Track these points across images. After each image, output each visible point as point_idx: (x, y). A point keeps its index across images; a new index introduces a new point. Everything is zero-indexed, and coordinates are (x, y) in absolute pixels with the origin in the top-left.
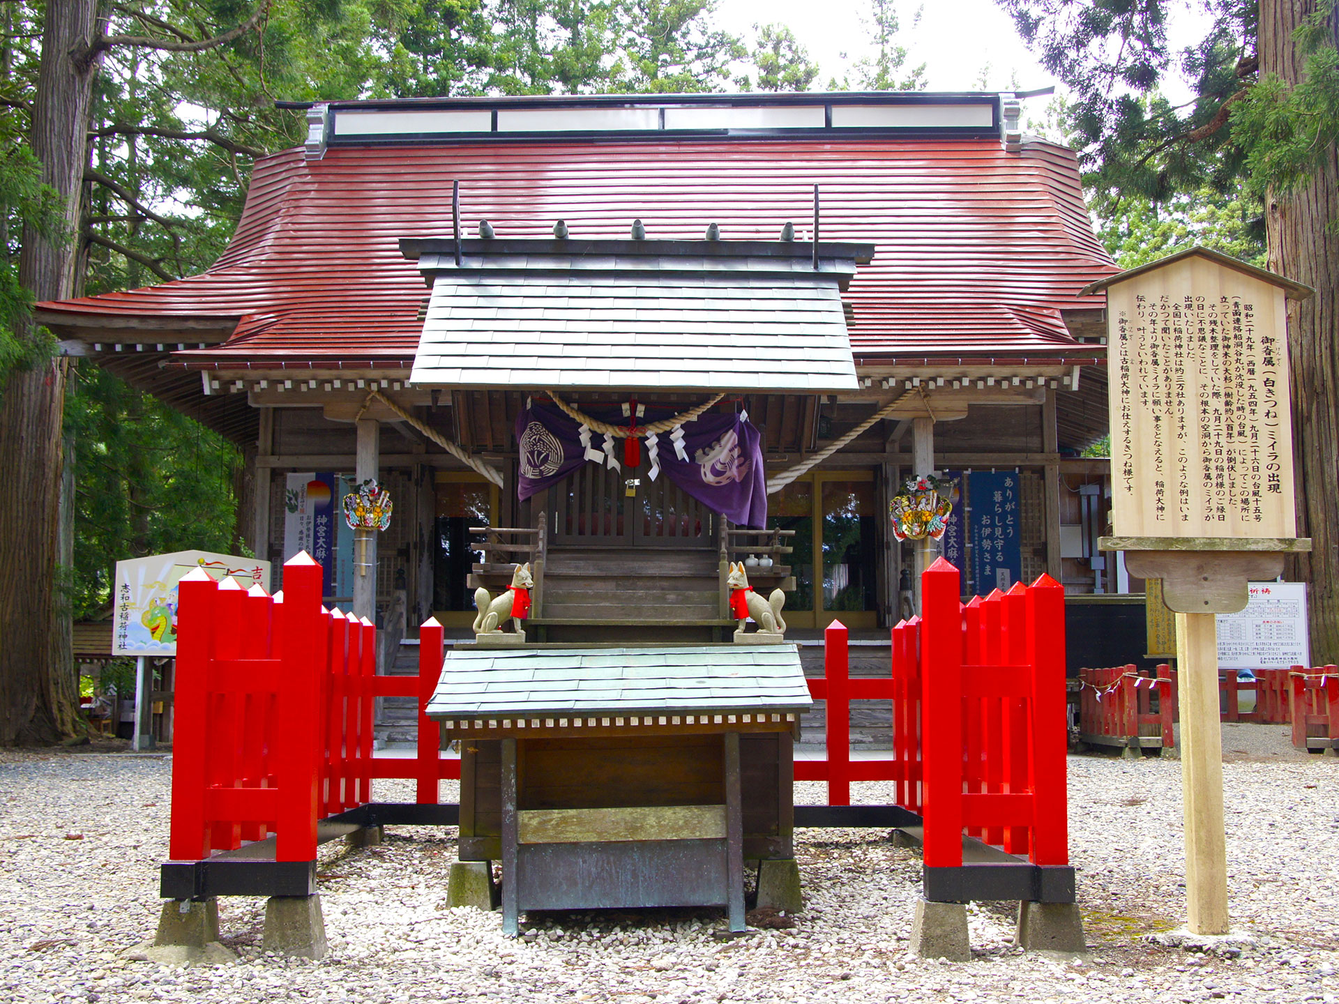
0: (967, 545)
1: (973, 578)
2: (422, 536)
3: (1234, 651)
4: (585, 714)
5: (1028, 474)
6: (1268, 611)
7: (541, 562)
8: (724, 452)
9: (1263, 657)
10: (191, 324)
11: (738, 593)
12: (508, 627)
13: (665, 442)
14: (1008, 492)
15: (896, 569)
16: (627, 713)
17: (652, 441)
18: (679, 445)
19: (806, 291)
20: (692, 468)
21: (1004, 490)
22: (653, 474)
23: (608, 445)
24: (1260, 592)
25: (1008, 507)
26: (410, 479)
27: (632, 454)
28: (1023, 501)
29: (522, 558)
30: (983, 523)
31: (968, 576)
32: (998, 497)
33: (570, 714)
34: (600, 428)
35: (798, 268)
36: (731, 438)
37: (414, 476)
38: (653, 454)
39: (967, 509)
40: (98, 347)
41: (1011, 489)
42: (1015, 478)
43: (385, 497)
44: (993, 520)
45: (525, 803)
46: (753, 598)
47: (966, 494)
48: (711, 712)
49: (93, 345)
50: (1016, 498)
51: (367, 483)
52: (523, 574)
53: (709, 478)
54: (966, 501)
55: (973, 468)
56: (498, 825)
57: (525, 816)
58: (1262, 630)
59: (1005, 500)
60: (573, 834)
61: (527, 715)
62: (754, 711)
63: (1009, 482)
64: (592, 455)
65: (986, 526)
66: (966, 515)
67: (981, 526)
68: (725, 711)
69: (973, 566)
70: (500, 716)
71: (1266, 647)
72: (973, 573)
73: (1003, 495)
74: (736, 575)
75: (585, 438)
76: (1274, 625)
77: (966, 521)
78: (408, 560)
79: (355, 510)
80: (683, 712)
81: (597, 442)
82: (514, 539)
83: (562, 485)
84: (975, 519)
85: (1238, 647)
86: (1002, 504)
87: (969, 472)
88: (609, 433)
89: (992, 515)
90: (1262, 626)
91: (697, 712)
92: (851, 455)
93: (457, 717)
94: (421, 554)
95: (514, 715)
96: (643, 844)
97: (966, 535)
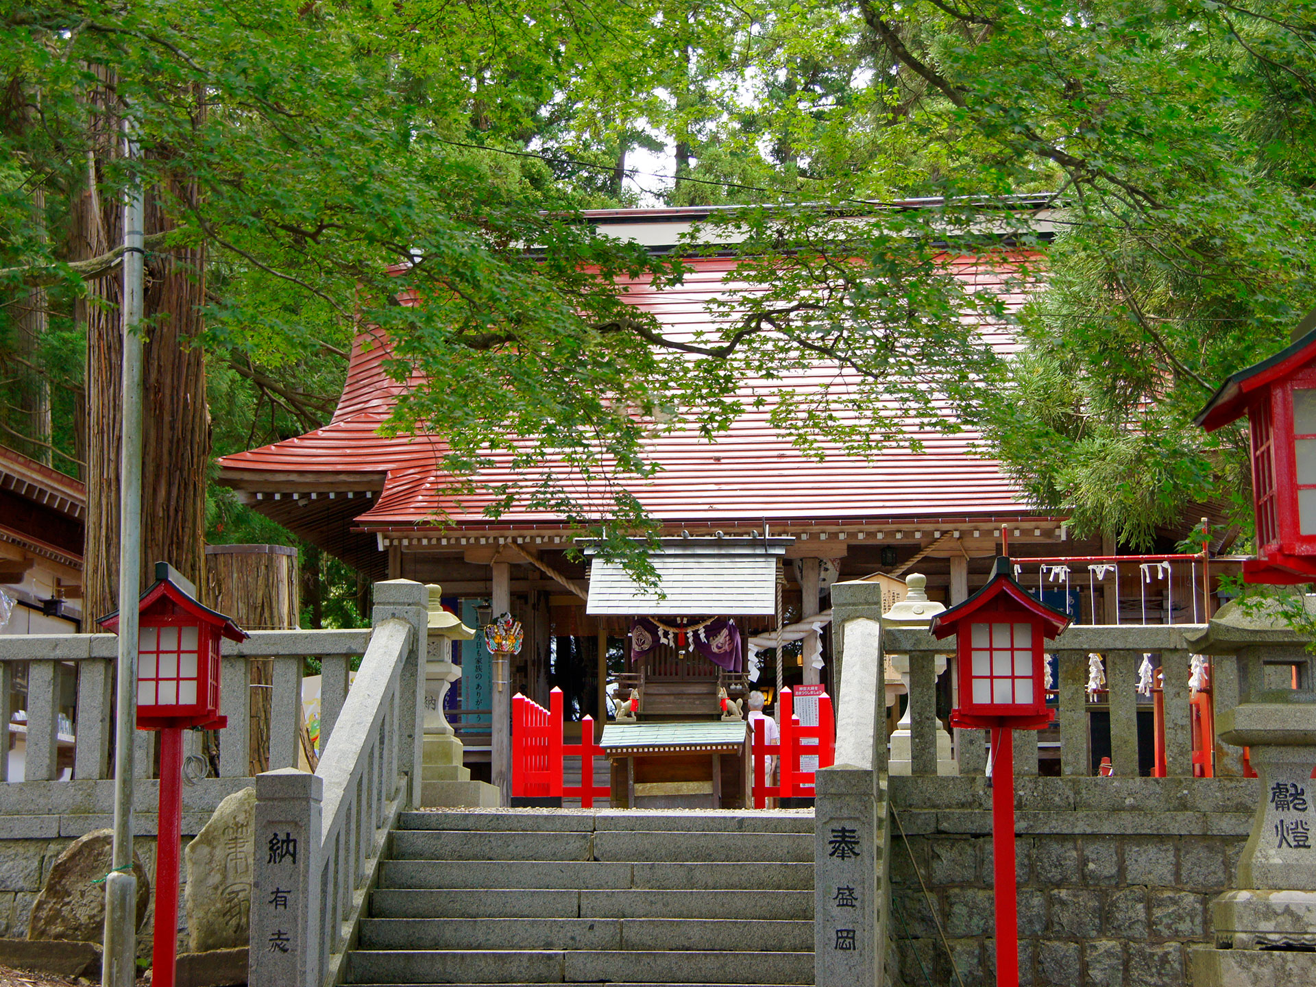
2: (539, 655)
4: (659, 746)
7: (643, 688)
8: (722, 637)
10: (343, 477)
11: (723, 700)
12: (629, 715)
13: (696, 634)
16: (674, 746)
17: (690, 634)
18: (702, 636)
19: (761, 563)
20: (708, 646)
22: (691, 649)
23: (671, 636)
26: (526, 603)
27: (681, 642)
29: (634, 686)
33: (654, 746)
34: (667, 629)
35: (758, 552)
36: (725, 632)
37: (532, 600)
38: (691, 640)
40: (260, 496)
43: (517, 626)
45: (637, 781)
46: (730, 702)
48: (706, 745)
49: (255, 494)
51: (503, 616)
52: (635, 693)
53: (715, 650)
56: (627, 789)
57: (637, 786)
60: (655, 793)
61: (638, 747)
62: (722, 744)
64: (664, 640)
68: (711, 745)
70: (627, 747)
74: (722, 693)
75: (660, 633)
78: (526, 676)
79: (493, 638)
80: (696, 745)
81: (666, 634)
82: (629, 678)
83: (651, 654)
88: (671, 631)
91: (701, 745)
93: (611, 748)
94: (539, 671)
95: (632, 747)
96: (682, 796)
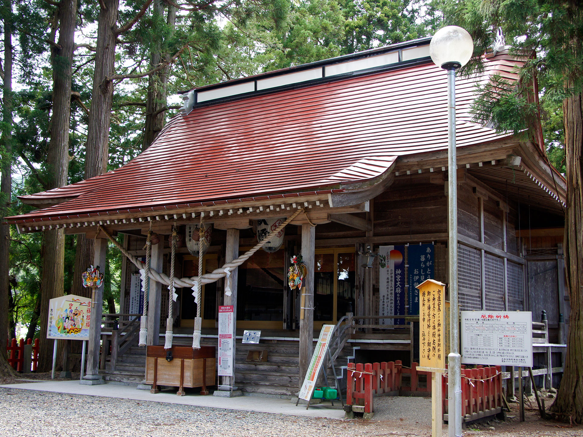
0: (406, 286)
1: (409, 304)
3: (486, 354)
5: (439, 245)
6: (507, 329)
9: (503, 358)
14: (428, 255)
15: (369, 299)
21: (426, 254)
24: (502, 317)
25: (428, 264)
28: (436, 261)
30: (415, 273)
31: (406, 303)
32: (423, 258)
39: (406, 266)
41: (430, 254)
42: (432, 247)
44: (420, 271)
47: (406, 257)
50: (433, 259)
54: (406, 261)
55: (410, 243)
58: (503, 341)
59: (427, 260)
63: (429, 250)
65: (416, 275)
66: (406, 269)
67: (414, 275)
69: (409, 297)
71: (505, 352)
72: (409, 301)
73: (426, 257)
76: (511, 339)
77: (406, 273)
84: (411, 271)
85: (488, 351)
86: (425, 263)
87: (408, 245)
89: (420, 268)
90: (503, 339)
92: (348, 239)
97: (406, 280)
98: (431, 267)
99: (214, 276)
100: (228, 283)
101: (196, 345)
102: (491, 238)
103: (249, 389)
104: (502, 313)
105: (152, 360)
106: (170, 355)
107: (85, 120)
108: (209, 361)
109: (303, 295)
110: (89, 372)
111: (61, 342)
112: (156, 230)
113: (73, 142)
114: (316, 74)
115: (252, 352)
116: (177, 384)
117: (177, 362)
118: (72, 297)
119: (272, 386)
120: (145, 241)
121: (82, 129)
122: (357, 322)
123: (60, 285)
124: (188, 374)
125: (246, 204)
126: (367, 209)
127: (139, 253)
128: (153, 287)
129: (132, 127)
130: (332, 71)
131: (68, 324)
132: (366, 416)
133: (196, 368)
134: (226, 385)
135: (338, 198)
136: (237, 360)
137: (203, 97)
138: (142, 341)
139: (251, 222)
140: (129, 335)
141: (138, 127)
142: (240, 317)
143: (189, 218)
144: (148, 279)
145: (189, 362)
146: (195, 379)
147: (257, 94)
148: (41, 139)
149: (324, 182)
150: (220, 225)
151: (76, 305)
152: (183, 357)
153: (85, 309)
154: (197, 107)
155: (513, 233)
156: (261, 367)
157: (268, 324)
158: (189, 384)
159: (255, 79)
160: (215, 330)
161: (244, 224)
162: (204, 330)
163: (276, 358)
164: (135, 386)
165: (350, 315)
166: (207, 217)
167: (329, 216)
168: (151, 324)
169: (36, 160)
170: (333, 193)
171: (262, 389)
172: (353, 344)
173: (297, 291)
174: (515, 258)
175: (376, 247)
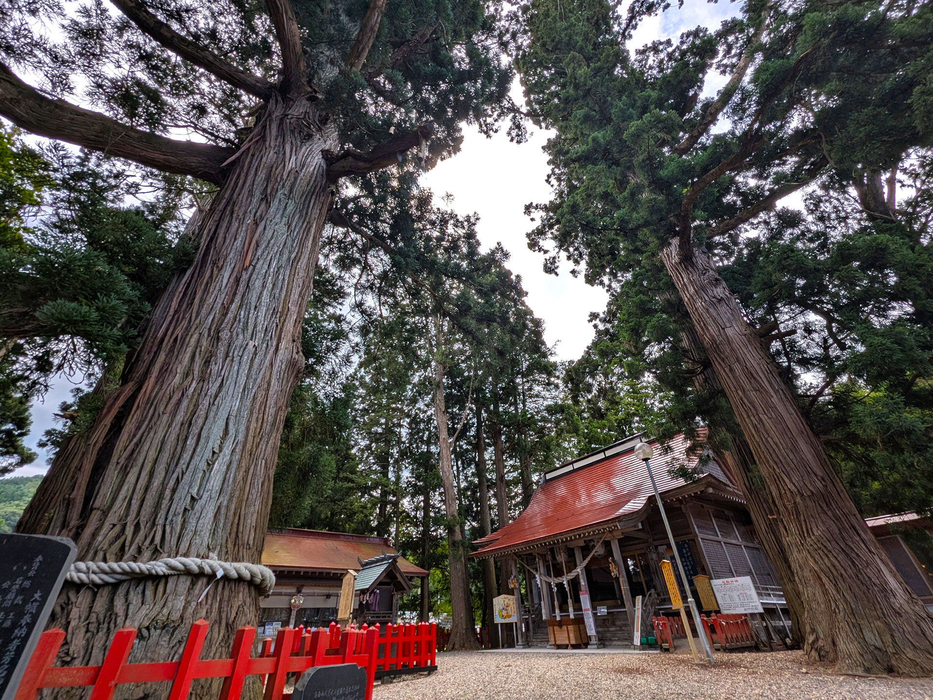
6: (740, 589)
9: (745, 608)
24: (734, 582)
25: (689, 554)
42: (688, 544)
58: (741, 597)
59: (687, 552)
65: (684, 562)
71: (744, 604)
73: (686, 550)
76: (744, 595)
90: (740, 595)
98: (691, 556)
99: (572, 575)
100: (581, 577)
101: (572, 616)
102: (725, 534)
103: (607, 643)
104: (733, 579)
105: (551, 628)
106: (560, 624)
107: (495, 495)
108: (581, 626)
109: (621, 579)
110: (520, 640)
111: (502, 624)
112: (539, 552)
113: (491, 508)
114: (601, 456)
115: (604, 620)
116: (567, 642)
117: (564, 628)
118: (503, 596)
119: (619, 640)
120: (535, 559)
121: (493, 502)
122: (659, 595)
123: (495, 591)
124: (572, 635)
125: (579, 532)
126: (640, 527)
127: (534, 566)
128: (544, 584)
129: (516, 495)
130: (609, 453)
131: (504, 613)
132: (672, 650)
133: (575, 631)
134: (594, 641)
135: (622, 524)
136: (596, 626)
137: (549, 476)
138: (544, 618)
139: (585, 541)
140: (537, 617)
141: (520, 494)
142: (592, 600)
143: (554, 543)
144: (541, 580)
145: (571, 627)
146: (576, 639)
147: (575, 471)
148: (475, 509)
149: (613, 516)
150: (571, 545)
151: (506, 601)
152: (567, 625)
153: (511, 603)
154: (547, 481)
155: (743, 529)
156: (611, 629)
157: (609, 602)
158: (573, 642)
159: (572, 463)
160: (581, 610)
161: (582, 543)
162: (575, 610)
163: (618, 623)
164: (545, 647)
165: (653, 591)
166: (562, 541)
167: (623, 533)
168: (547, 606)
169: (474, 521)
170: (619, 522)
171: (615, 643)
172: (660, 609)
173: (617, 579)
174: (750, 545)
175: (656, 547)
